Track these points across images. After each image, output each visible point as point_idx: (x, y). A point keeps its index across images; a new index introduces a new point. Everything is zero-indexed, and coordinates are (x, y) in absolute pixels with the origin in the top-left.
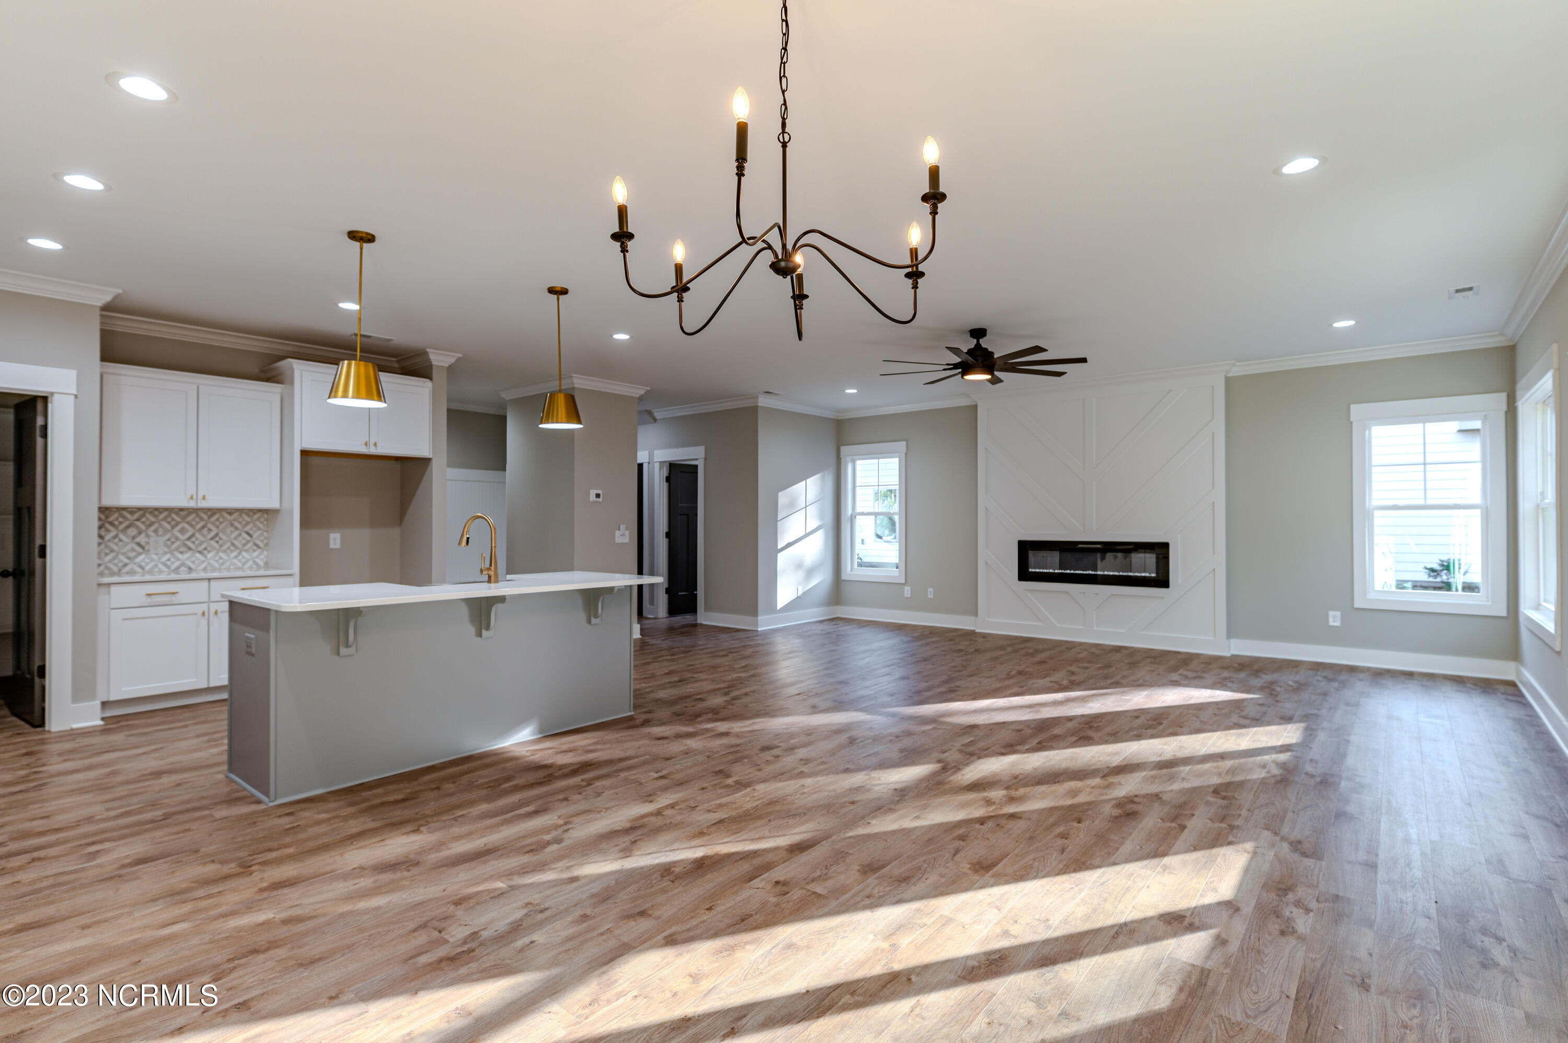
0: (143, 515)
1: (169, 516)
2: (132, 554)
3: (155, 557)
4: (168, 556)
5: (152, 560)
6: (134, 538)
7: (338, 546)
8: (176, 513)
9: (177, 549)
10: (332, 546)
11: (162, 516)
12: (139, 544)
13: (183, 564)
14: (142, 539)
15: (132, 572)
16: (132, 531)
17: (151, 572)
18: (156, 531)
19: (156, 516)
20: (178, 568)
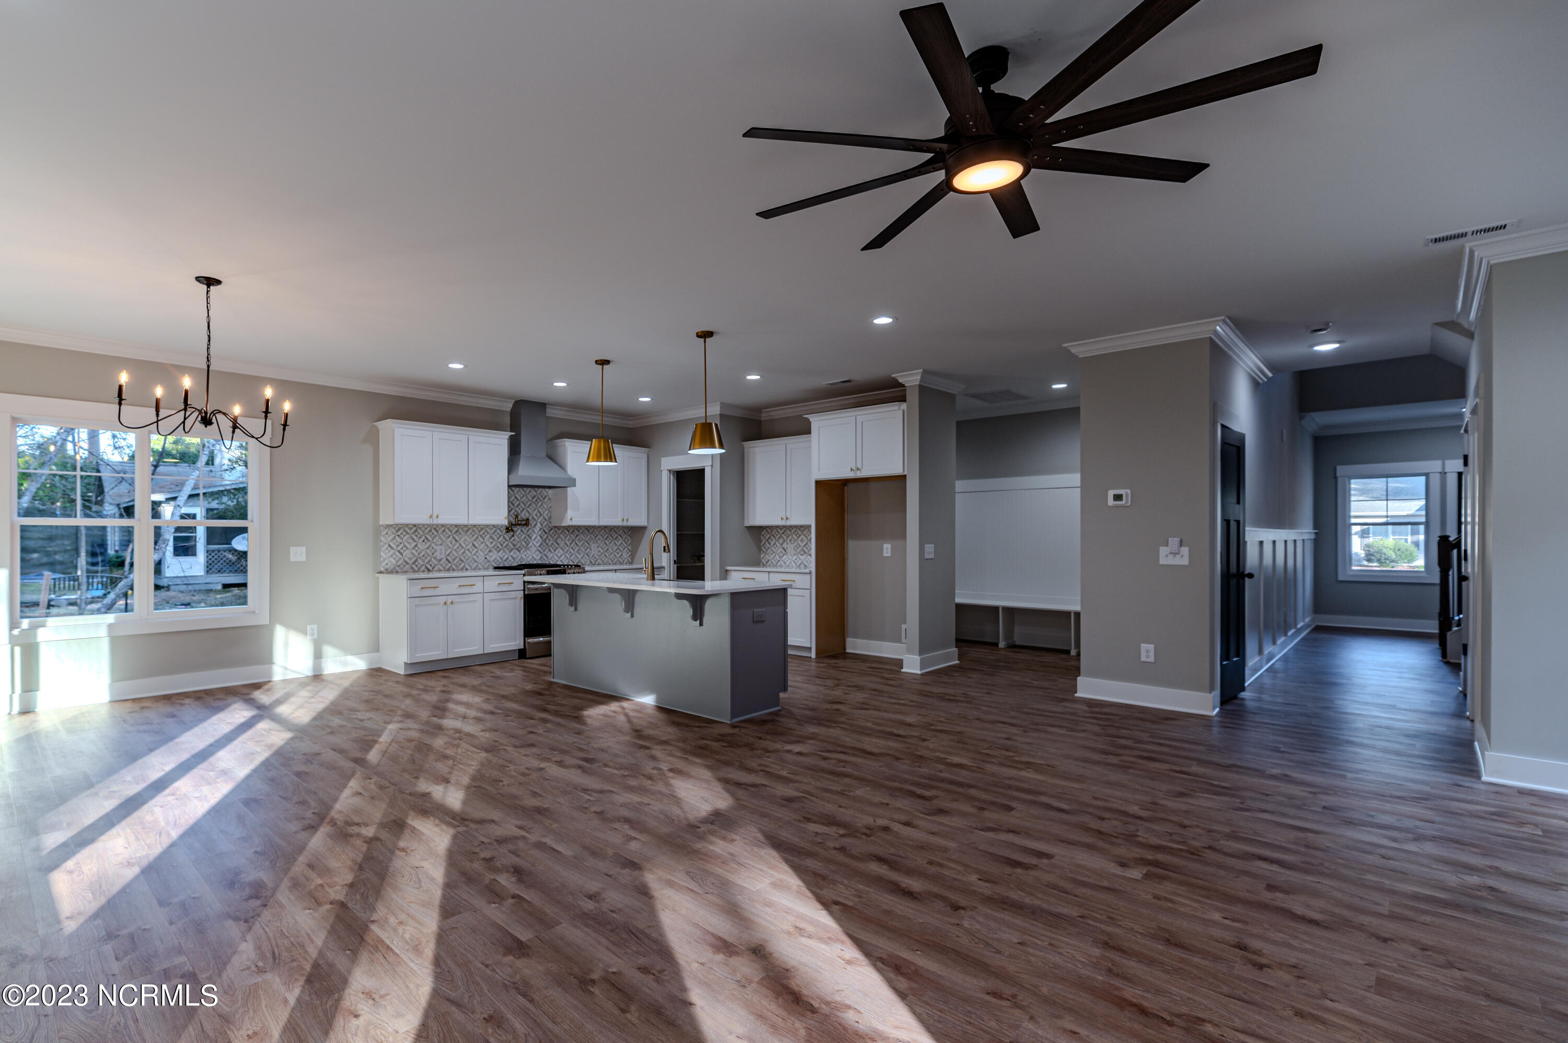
0: (785, 531)
1: (796, 531)
2: (781, 555)
3: (790, 557)
4: (796, 557)
5: (789, 559)
6: (782, 544)
7: (889, 555)
8: (799, 529)
9: (799, 553)
10: (885, 555)
11: (793, 531)
12: (783, 548)
13: (802, 563)
14: (785, 545)
15: (781, 566)
16: (781, 541)
17: (788, 566)
18: (790, 541)
19: (790, 531)
20: (800, 565)
